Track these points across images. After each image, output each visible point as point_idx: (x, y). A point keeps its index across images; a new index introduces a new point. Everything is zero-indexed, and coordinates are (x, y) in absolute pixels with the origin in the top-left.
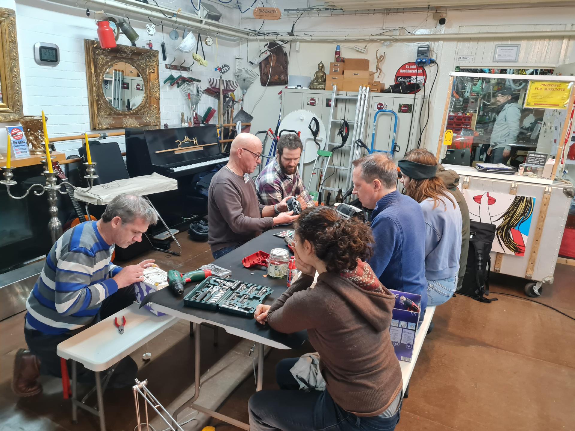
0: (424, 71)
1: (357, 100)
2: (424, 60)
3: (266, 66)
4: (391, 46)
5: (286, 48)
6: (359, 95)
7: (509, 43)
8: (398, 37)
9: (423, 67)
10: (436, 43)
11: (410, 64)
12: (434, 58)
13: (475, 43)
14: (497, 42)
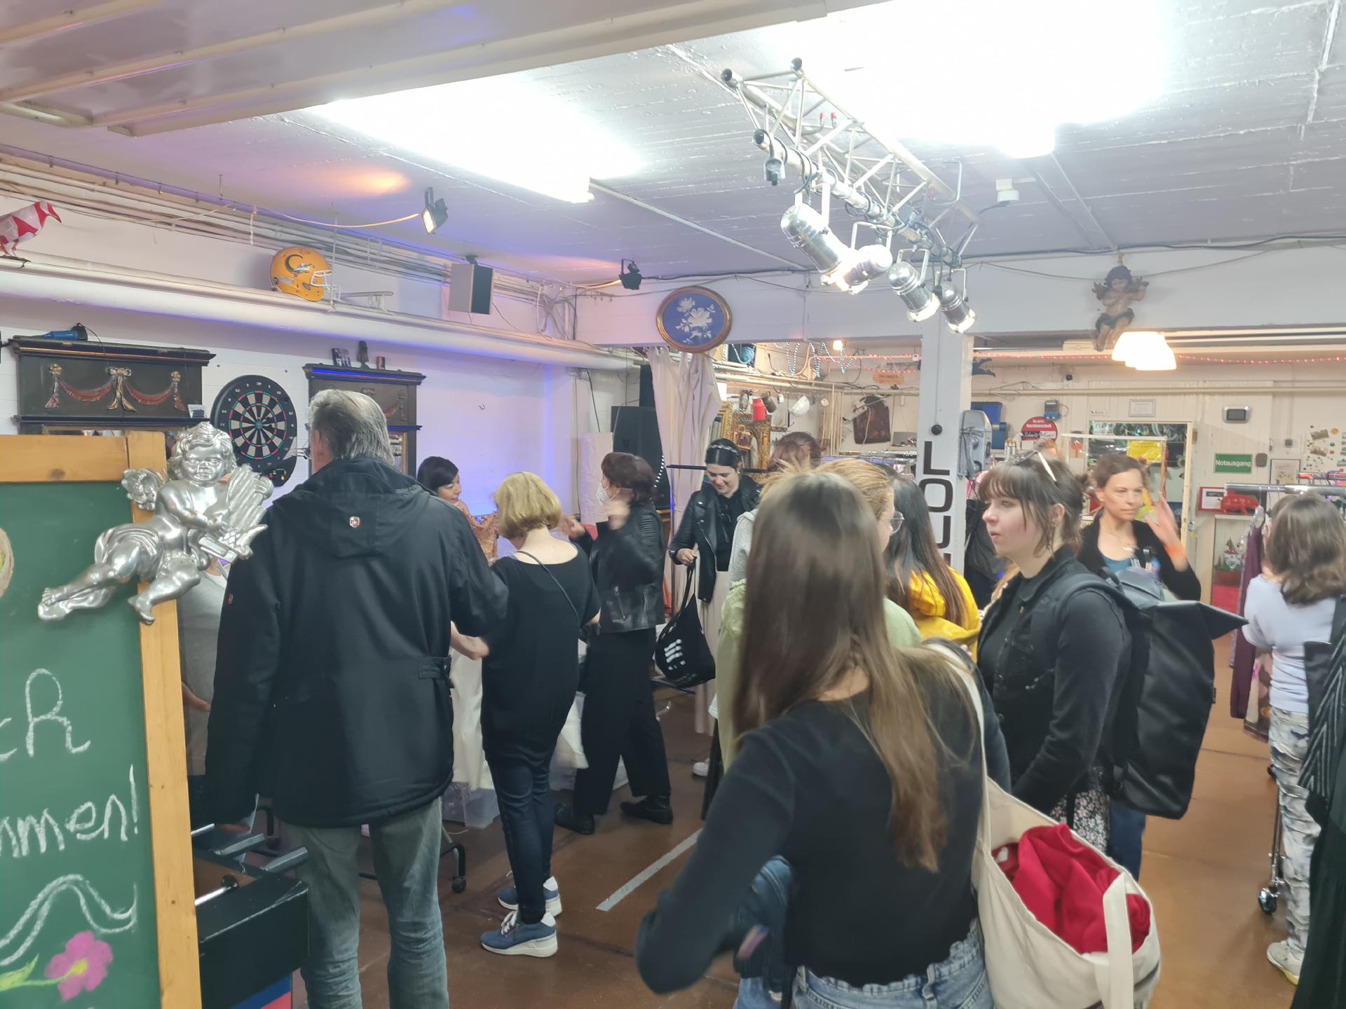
0: (1054, 426)
2: (1052, 415)
3: (861, 421)
4: (1014, 399)
5: (888, 402)
7: (1143, 398)
8: (1021, 392)
9: (1052, 421)
10: (1065, 397)
11: (1037, 418)
12: (1063, 412)
13: (1107, 398)
14: (1131, 397)
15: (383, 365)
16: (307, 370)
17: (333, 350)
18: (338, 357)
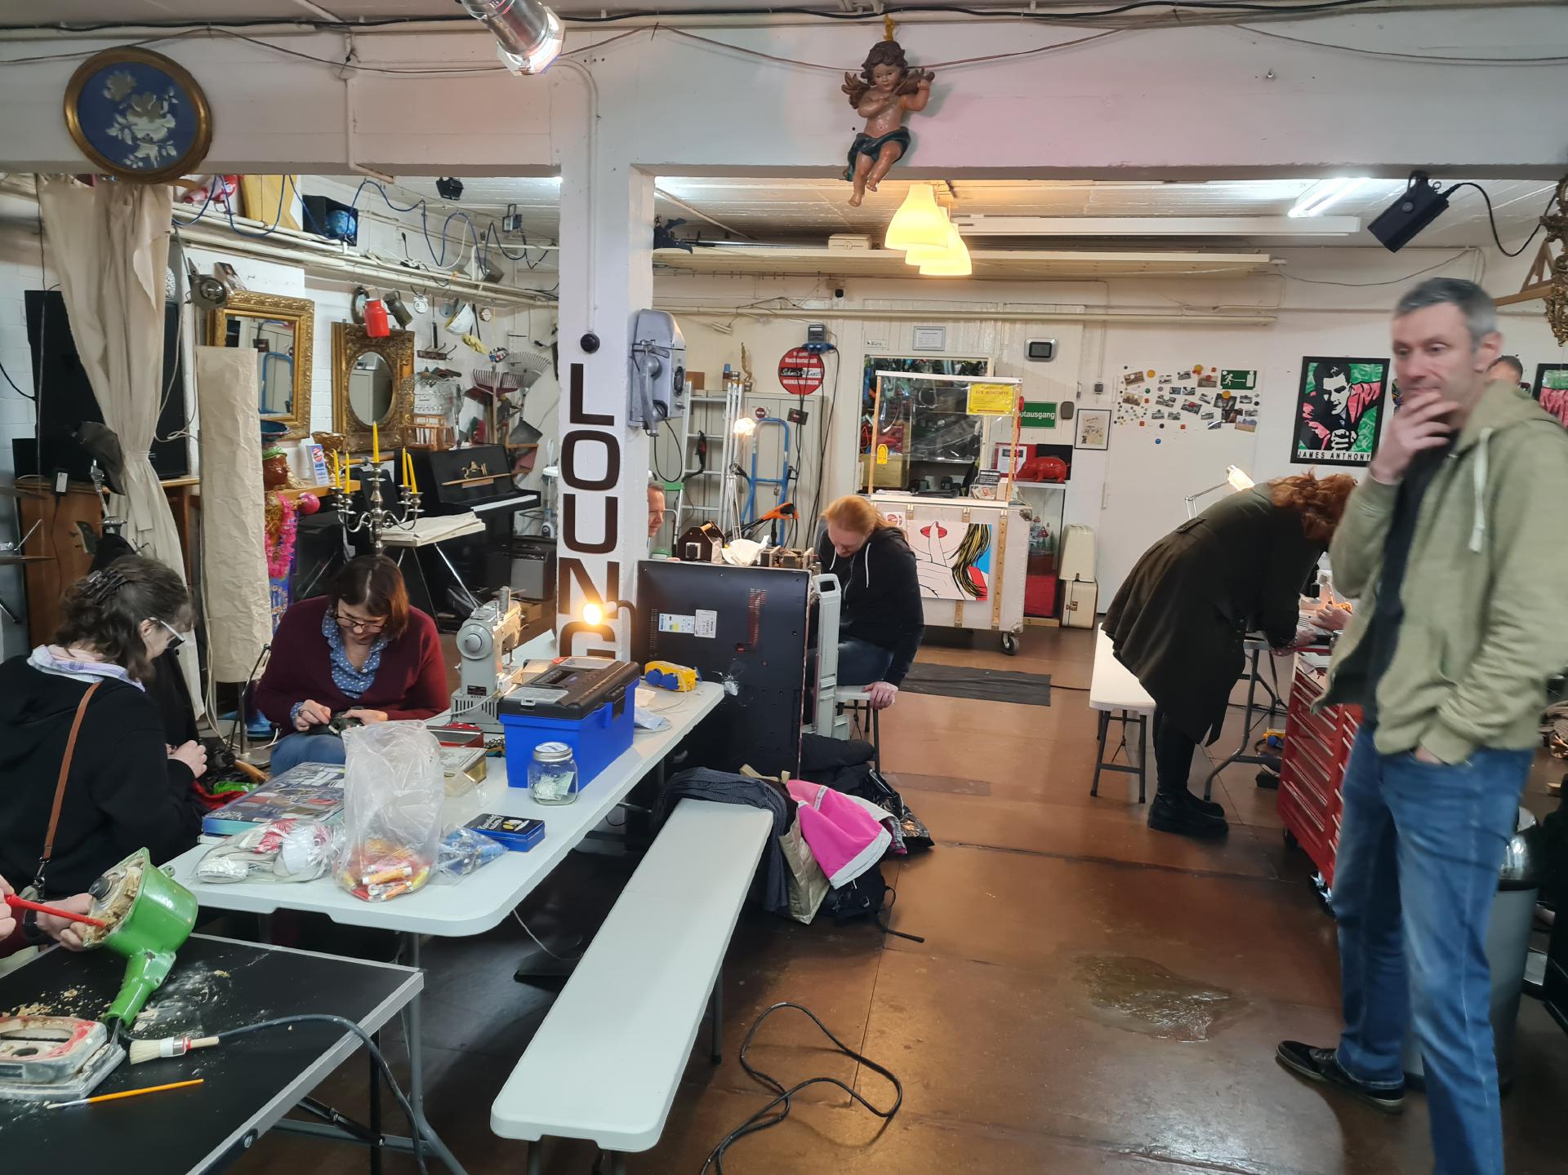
0: (820, 360)
1: (725, 403)
2: (818, 346)
4: (770, 322)
6: (729, 397)
7: (931, 324)
8: (778, 312)
9: (818, 355)
10: (834, 322)
11: (798, 350)
12: (833, 342)
13: (887, 324)
14: (915, 324)
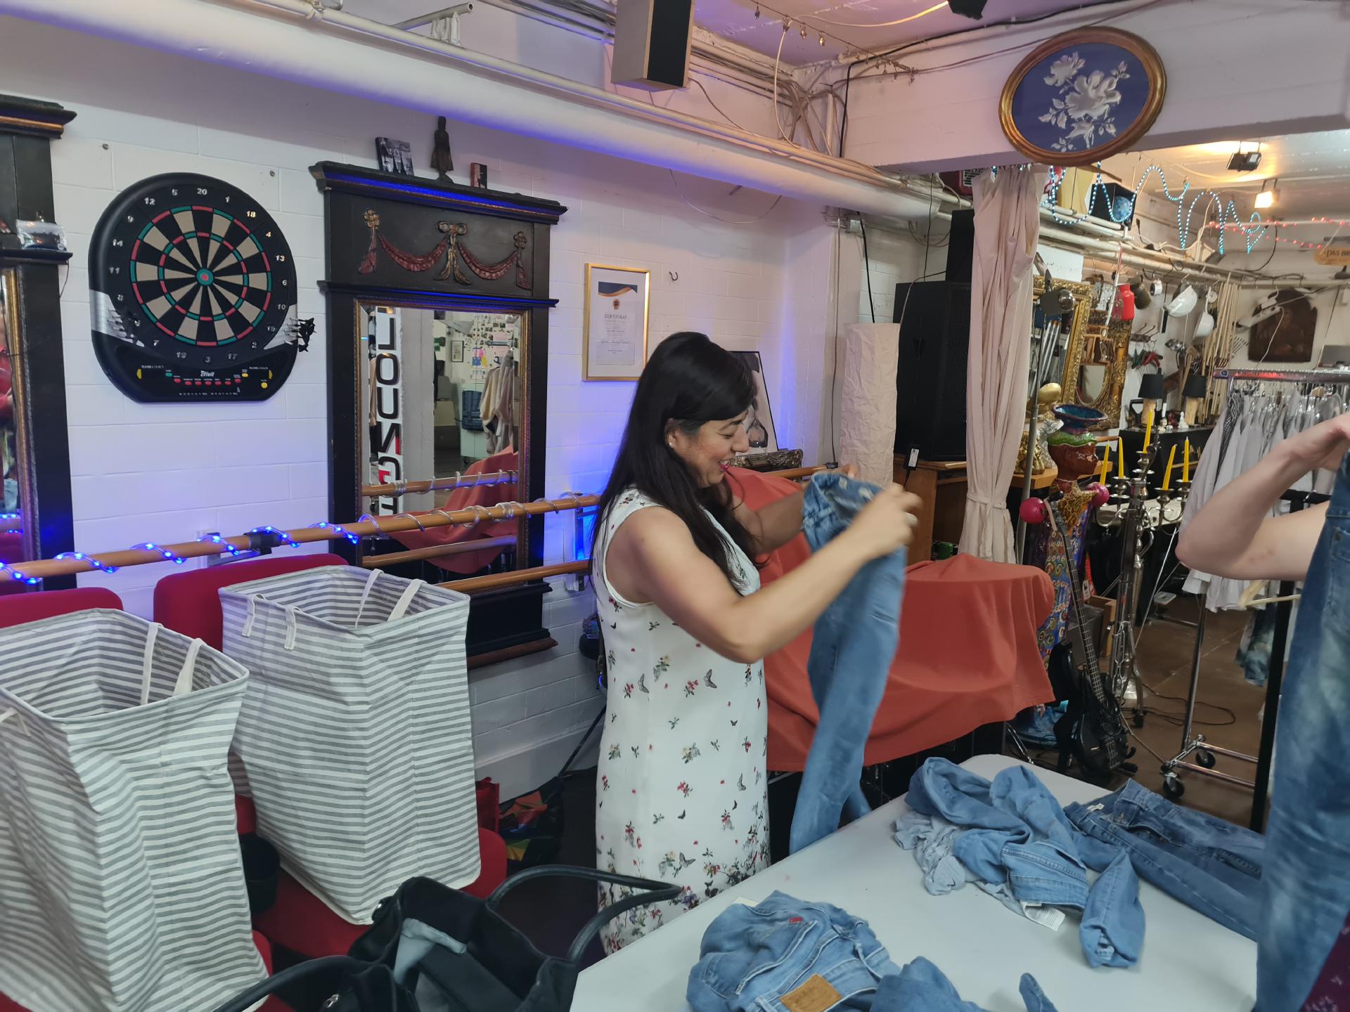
5: (1319, 300)
15: (483, 180)
16: (317, 174)
17: (378, 141)
18: (386, 154)
